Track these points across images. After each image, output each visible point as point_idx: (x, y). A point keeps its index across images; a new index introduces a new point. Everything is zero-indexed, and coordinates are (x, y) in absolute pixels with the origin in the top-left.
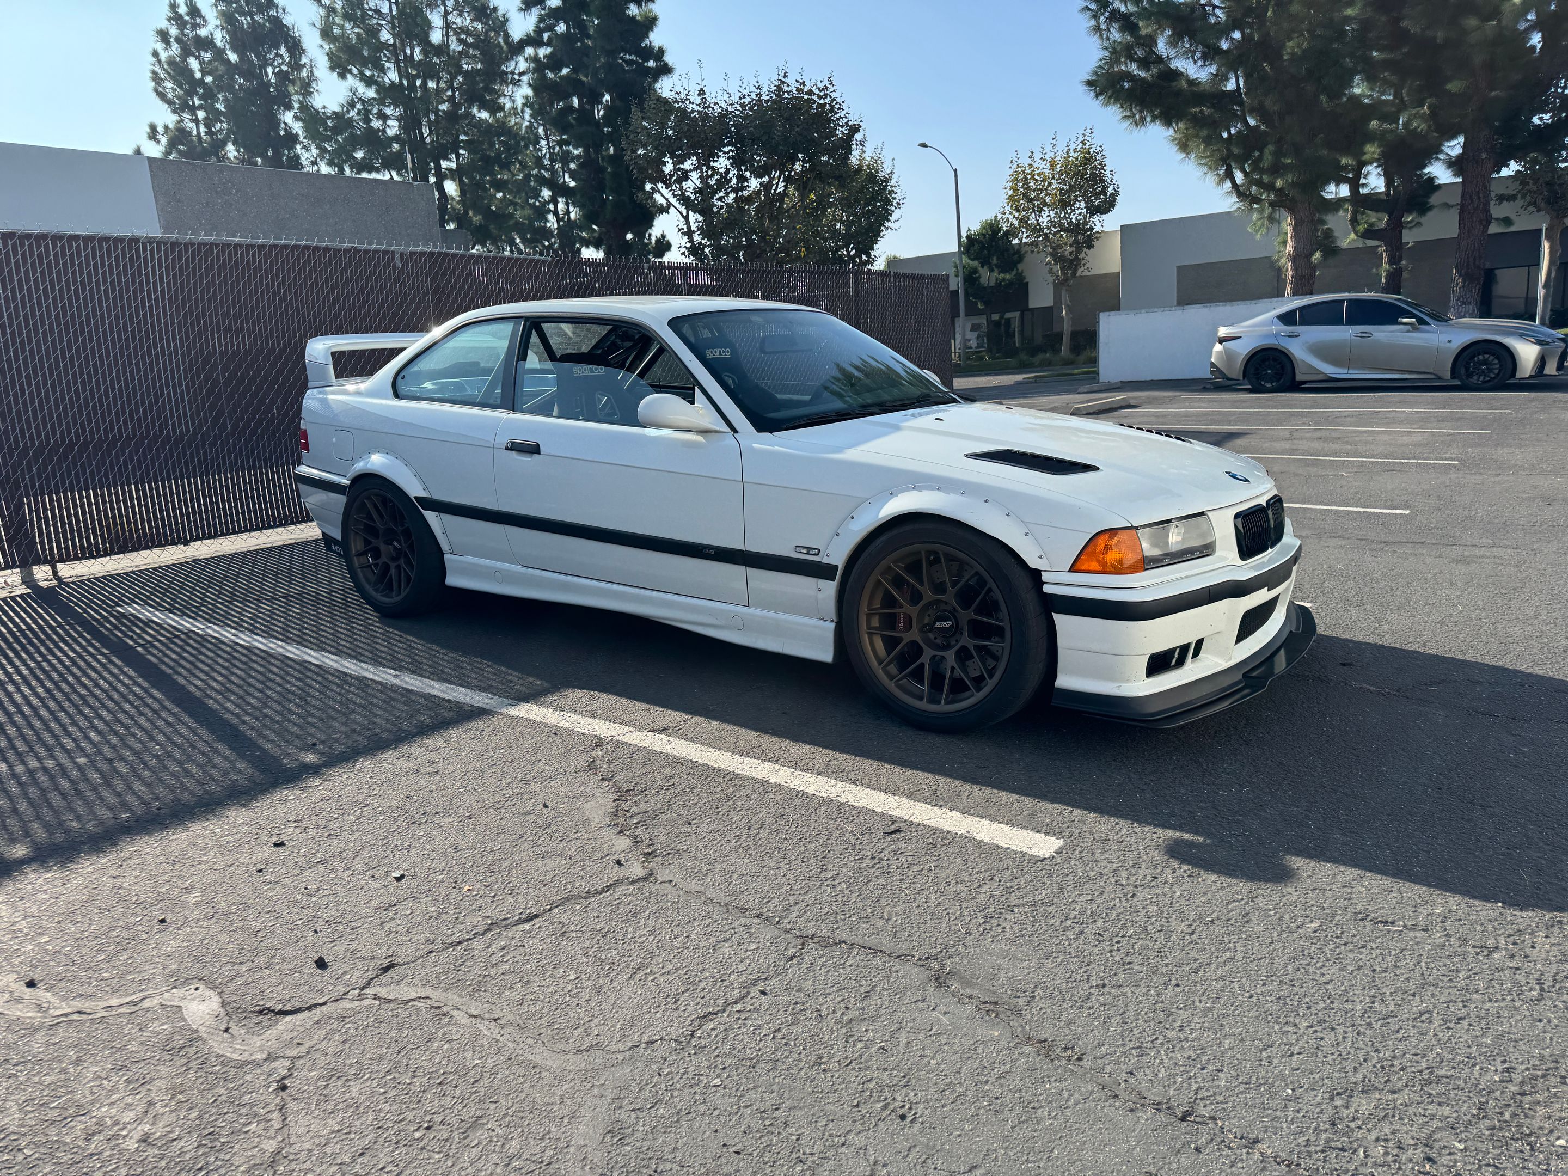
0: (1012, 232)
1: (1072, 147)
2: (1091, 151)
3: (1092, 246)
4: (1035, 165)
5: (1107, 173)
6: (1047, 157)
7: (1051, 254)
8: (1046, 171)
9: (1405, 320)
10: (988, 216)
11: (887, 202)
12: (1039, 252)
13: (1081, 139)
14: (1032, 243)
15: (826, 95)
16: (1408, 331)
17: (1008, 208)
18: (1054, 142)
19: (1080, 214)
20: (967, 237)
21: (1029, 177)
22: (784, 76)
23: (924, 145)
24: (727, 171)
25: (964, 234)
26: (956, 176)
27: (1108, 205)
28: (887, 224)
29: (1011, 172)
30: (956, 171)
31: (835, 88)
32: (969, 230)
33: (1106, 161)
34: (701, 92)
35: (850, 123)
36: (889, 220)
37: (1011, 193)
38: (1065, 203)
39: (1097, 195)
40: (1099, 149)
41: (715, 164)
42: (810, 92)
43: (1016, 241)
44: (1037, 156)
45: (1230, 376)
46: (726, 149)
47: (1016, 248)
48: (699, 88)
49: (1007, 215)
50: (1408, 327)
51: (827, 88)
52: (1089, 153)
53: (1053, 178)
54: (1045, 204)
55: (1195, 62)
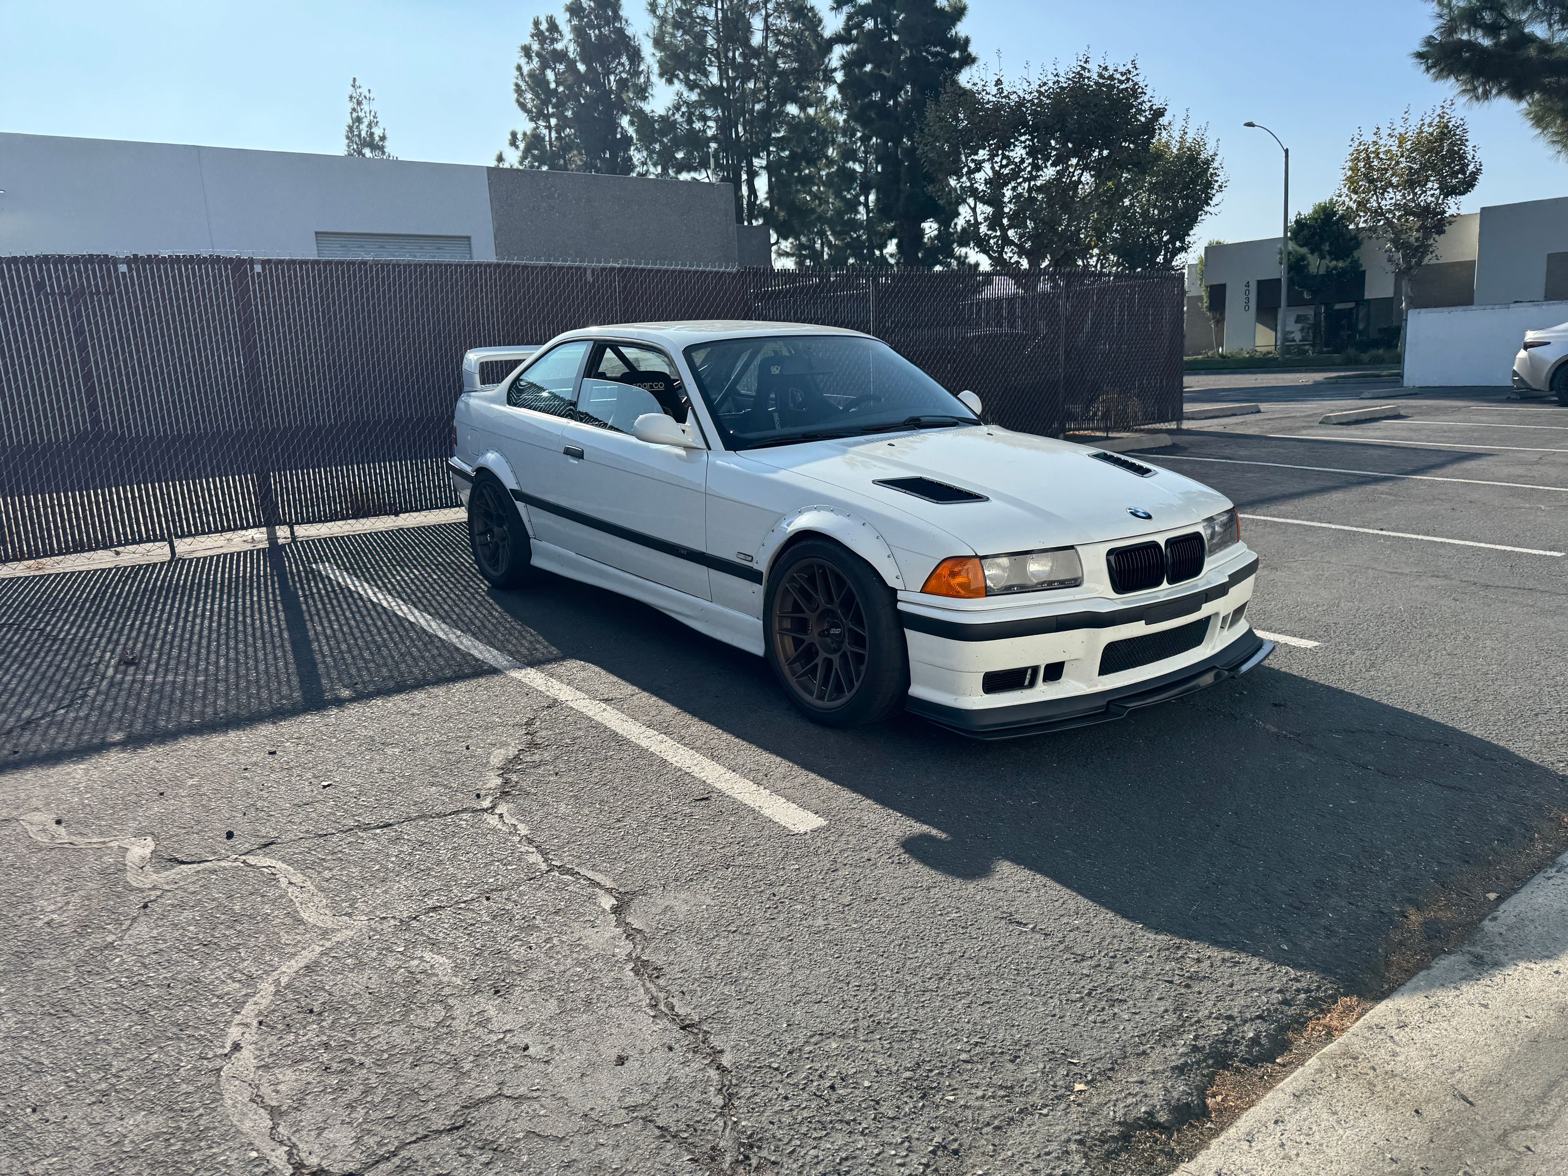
0: (1349, 215)
1: (1427, 121)
2: (1450, 125)
3: (1443, 232)
4: (1381, 142)
5: (1469, 149)
6: (1396, 133)
7: (1392, 241)
8: (1394, 148)
10: (1323, 198)
11: (1209, 185)
12: (1378, 238)
13: (1439, 111)
14: (1370, 229)
15: (1128, 79)
17: (1345, 190)
18: (1406, 116)
19: (1432, 195)
20: (1297, 222)
21: (1372, 155)
22: (1086, 62)
23: (1250, 125)
24: (1022, 161)
25: (1292, 219)
26: (1287, 156)
27: (1468, 184)
28: (1206, 208)
29: (1351, 150)
30: (1287, 151)
31: (1138, 72)
32: (1300, 214)
33: (1468, 136)
34: (998, 82)
35: (1154, 107)
36: (1208, 204)
37: (1349, 173)
38: (1413, 182)
39: (1454, 174)
40: (1460, 122)
41: (1011, 154)
42: (1111, 78)
43: (1352, 227)
44: (1384, 132)
45: (1534, 387)
46: (1023, 138)
47: (1353, 233)
48: (996, 78)
49: (1343, 198)
51: (1130, 72)
52: (1448, 127)
53: (1402, 156)
54: (1391, 185)
55: (1550, 26)
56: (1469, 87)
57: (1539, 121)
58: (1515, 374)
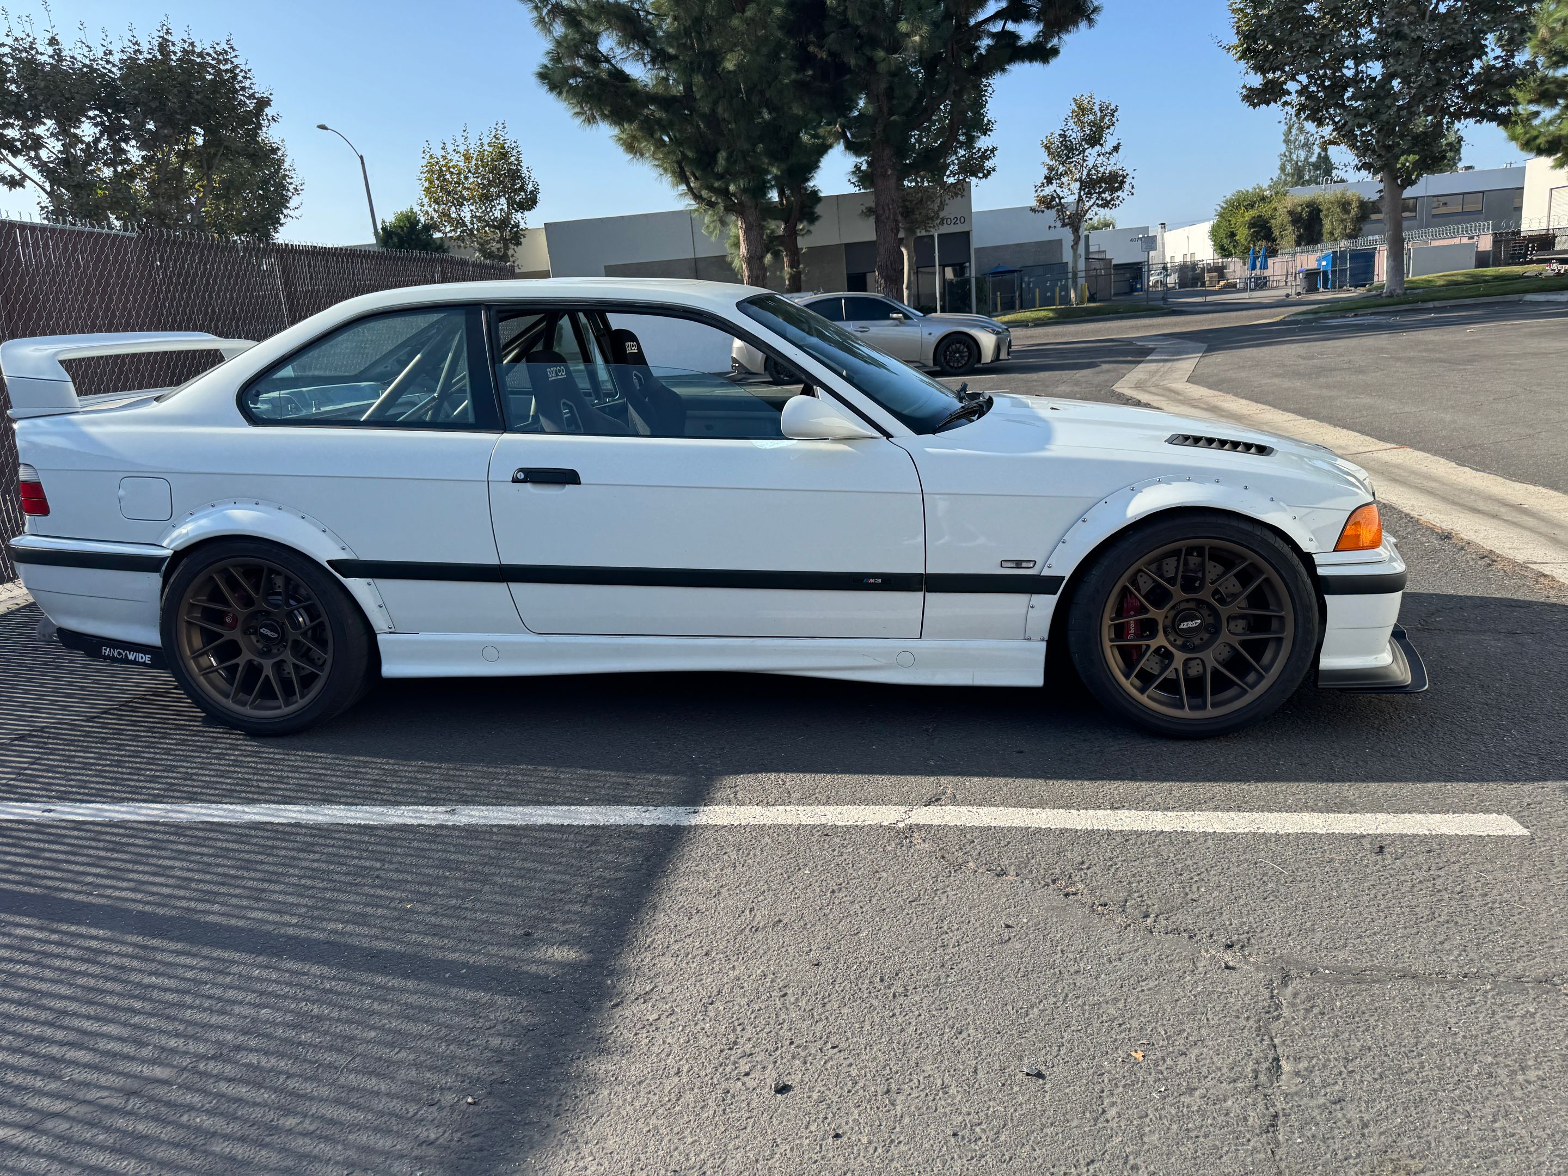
0: (434, 226)
1: (486, 141)
2: (506, 146)
3: (521, 244)
4: (449, 157)
5: (524, 170)
6: (459, 149)
7: (480, 250)
8: (461, 164)
9: (895, 316)
10: (404, 208)
11: (281, 187)
12: (465, 248)
13: (493, 134)
14: (459, 238)
15: (226, 61)
16: (897, 325)
17: (426, 201)
18: (465, 134)
19: (501, 210)
20: (382, 229)
21: (444, 169)
22: (167, 33)
23: (323, 127)
24: (97, 141)
25: (379, 226)
26: (363, 163)
27: (530, 203)
28: (285, 211)
29: (424, 162)
30: (361, 157)
31: (236, 53)
32: (384, 222)
33: (522, 158)
34: (53, 41)
35: (257, 95)
36: (287, 208)
37: (427, 184)
38: (486, 198)
39: (517, 192)
40: (514, 145)
41: (77, 131)
42: (200, 55)
43: (437, 235)
44: (450, 148)
45: (753, 370)
46: (91, 113)
47: (438, 242)
48: (49, 36)
49: (425, 208)
50: (896, 322)
51: (226, 52)
52: (504, 148)
53: (470, 171)
54: (465, 199)
55: (645, 64)
56: (577, 110)
57: (631, 147)
58: (734, 360)
